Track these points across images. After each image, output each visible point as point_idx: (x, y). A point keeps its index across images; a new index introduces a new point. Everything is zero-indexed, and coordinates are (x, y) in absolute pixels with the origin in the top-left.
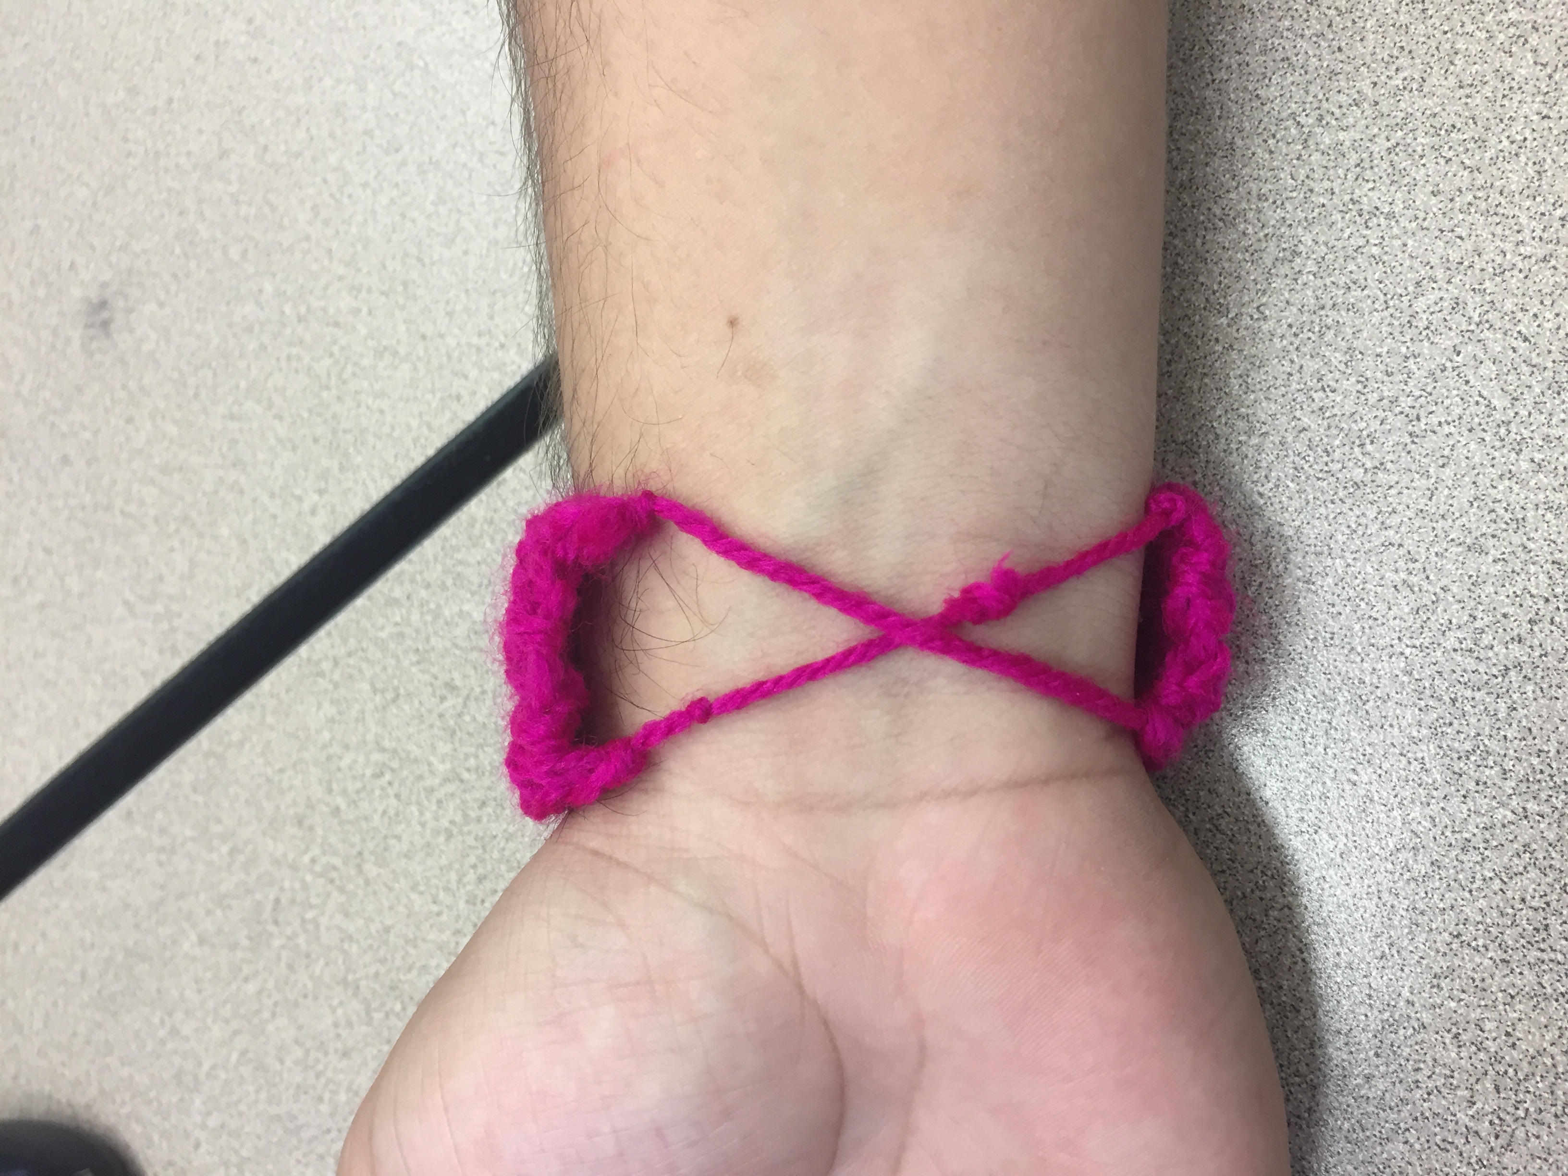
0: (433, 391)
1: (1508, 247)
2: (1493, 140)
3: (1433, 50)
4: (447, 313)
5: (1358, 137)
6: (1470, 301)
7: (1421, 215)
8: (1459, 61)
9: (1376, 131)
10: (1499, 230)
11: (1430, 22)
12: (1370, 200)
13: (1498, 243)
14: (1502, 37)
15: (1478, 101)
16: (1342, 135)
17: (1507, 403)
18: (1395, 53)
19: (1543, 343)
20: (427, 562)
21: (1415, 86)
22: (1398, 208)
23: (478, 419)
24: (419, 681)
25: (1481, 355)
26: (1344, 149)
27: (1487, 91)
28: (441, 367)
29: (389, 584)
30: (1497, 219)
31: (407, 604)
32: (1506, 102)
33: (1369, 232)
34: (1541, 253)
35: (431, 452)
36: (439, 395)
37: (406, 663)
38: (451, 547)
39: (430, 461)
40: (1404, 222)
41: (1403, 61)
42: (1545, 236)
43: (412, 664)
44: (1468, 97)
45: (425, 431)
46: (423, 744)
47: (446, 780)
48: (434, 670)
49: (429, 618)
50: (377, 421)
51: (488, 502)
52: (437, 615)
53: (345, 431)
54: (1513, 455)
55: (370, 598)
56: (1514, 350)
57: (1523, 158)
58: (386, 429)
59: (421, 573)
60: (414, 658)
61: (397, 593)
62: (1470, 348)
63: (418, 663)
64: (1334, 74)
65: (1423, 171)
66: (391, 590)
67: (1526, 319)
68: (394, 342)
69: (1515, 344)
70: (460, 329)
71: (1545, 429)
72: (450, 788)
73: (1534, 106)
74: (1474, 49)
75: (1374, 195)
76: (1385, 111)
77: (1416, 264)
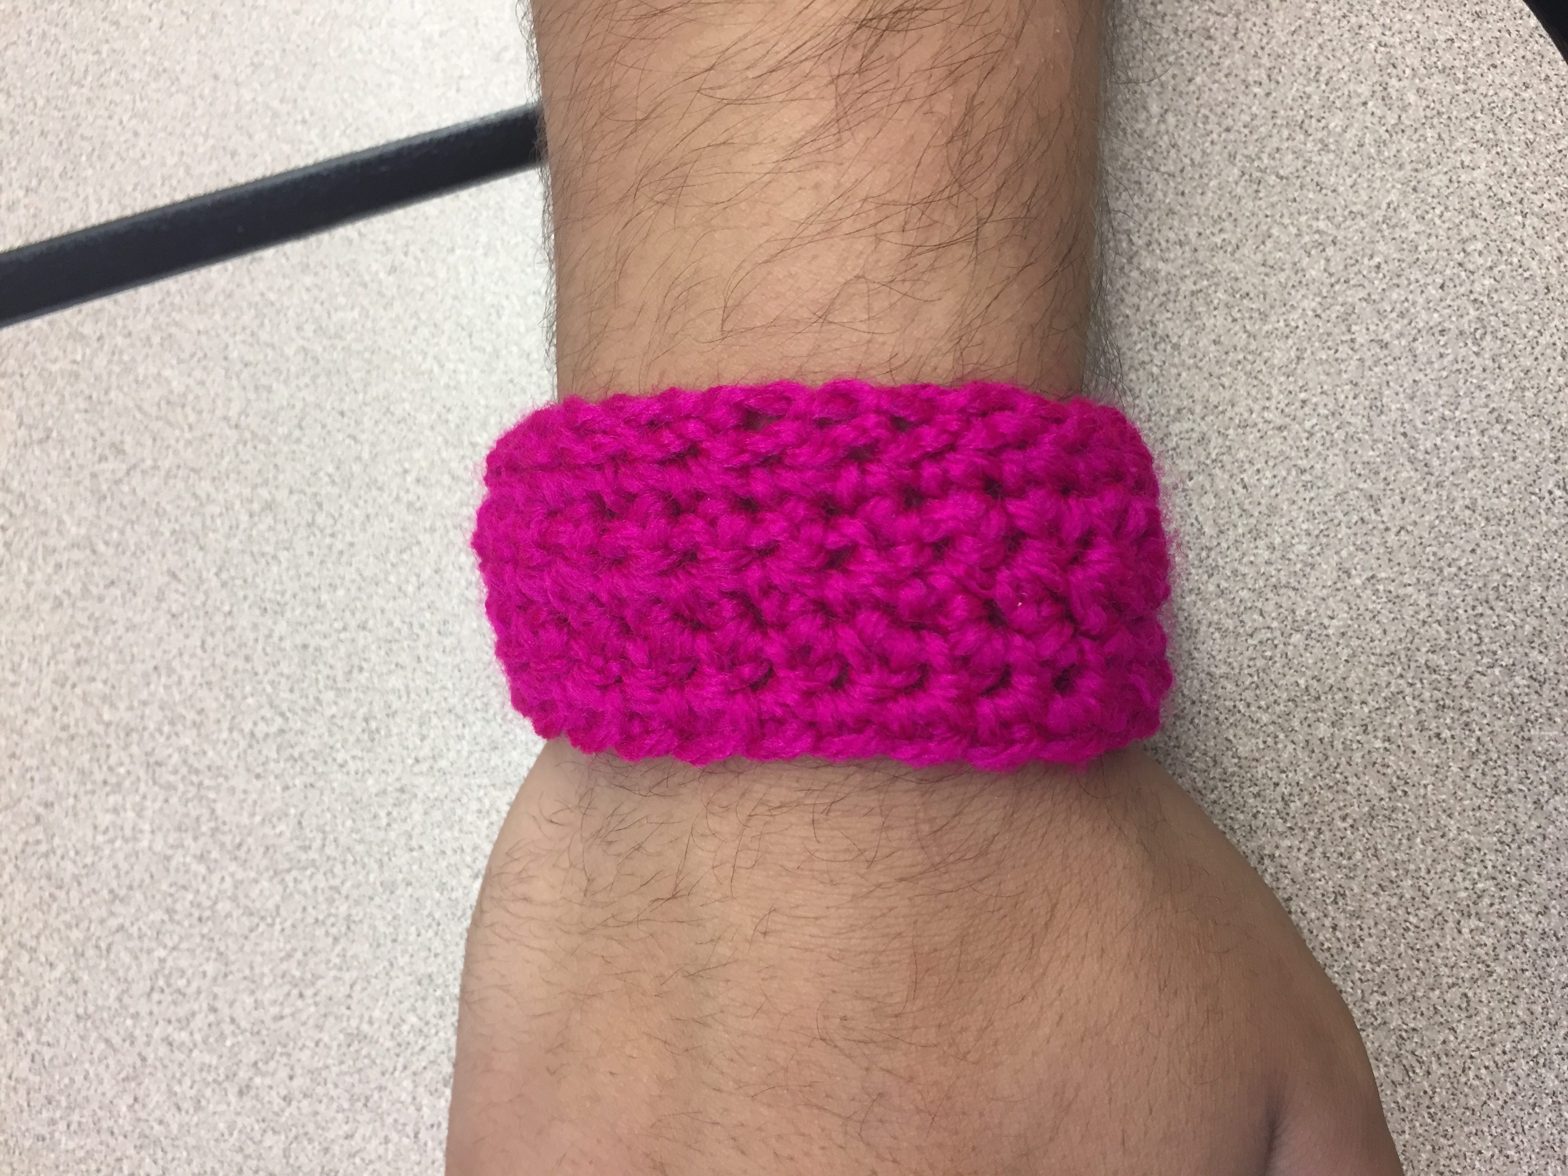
0: (206, 137)
1: (1257, 408)
2: (1274, 318)
3: (1253, 227)
4: (252, 64)
5: (1173, 271)
6: (1213, 440)
7: (1200, 356)
8: (1269, 244)
9: (1188, 272)
10: (1254, 392)
11: (1258, 203)
12: (1165, 327)
13: (1250, 402)
14: (1307, 239)
15: (1273, 281)
16: (1160, 265)
17: (1214, 532)
18: (1224, 216)
19: (1257, 495)
20: (137, 310)
21: (1230, 249)
22: (1185, 342)
23: (247, 184)
24: (80, 431)
25: (1208, 487)
26: (1159, 277)
27: (1282, 277)
28: (225, 115)
29: (80, 317)
30: (1255, 382)
31: (95, 345)
32: (1293, 292)
33: (1155, 353)
34: (1279, 422)
35: (180, 197)
36: (211, 142)
37: (71, 407)
38: (172, 304)
39: (174, 205)
40: (1185, 356)
41: (1228, 225)
42: (1287, 410)
43: (78, 410)
44: (1267, 275)
45: (181, 171)
46: (60, 499)
47: (75, 545)
48: (104, 425)
49: (117, 369)
50: (126, 141)
51: (233, 274)
52: (127, 369)
53: (83, 138)
54: (1206, 577)
55: (50, 324)
56: (1234, 492)
57: (1290, 342)
58: (135, 153)
59: (125, 318)
60: (83, 405)
61: (88, 329)
62: (1201, 478)
63: (86, 411)
64: (1171, 212)
65: (1212, 321)
66: (82, 323)
67: (1251, 470)
68: (178, 68)
69: (1236, 487)
70: (261, 85)
71: (1236, 564)
72: (77, 555)
73: (1310, 304)
74: (1284, 239)
75: (1170, 324)
76: (1201, 259)
77: (1183, 394)
